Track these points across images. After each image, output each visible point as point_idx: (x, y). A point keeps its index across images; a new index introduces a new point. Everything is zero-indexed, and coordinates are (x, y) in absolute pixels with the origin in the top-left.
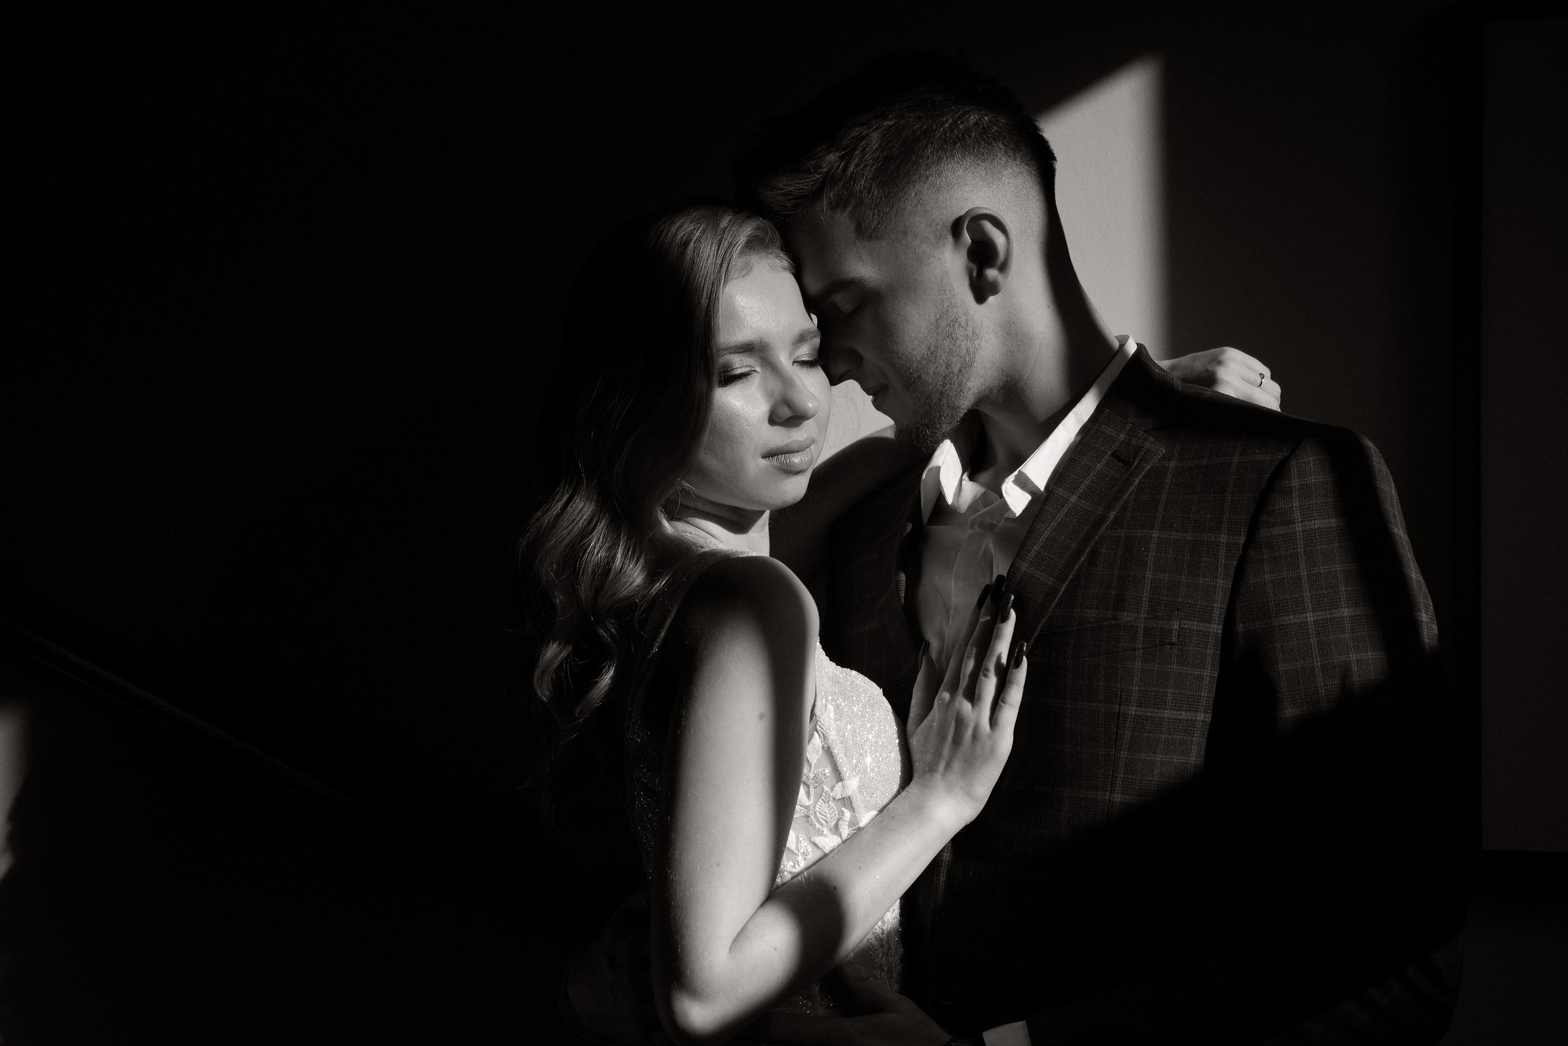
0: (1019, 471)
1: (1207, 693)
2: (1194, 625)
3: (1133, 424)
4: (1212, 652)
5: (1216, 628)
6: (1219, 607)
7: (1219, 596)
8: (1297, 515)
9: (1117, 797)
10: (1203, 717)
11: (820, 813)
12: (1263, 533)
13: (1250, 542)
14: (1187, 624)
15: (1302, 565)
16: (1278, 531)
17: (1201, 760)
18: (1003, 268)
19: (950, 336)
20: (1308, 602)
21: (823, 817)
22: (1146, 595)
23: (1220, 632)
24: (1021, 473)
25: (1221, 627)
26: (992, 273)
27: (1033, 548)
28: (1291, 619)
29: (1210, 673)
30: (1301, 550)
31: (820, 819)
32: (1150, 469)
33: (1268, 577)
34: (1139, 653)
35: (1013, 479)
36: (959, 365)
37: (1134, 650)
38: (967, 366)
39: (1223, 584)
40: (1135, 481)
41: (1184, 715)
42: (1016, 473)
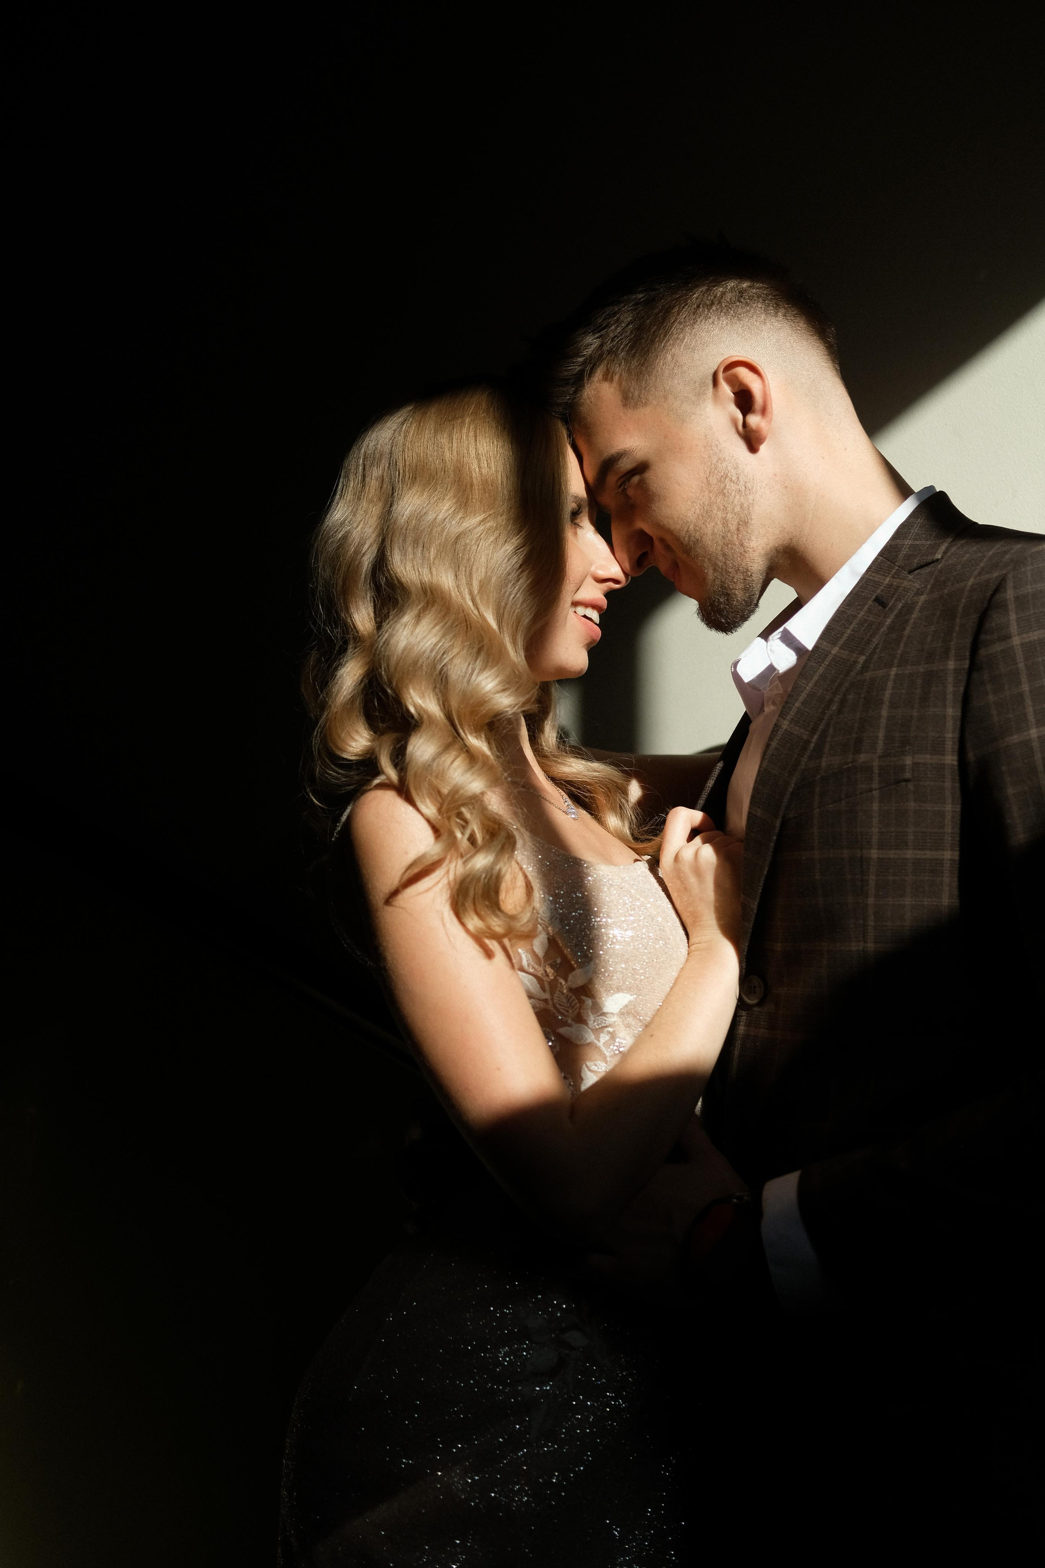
0: (785, 628)
1: (950, 828)
2: (927, 758)
3: (899, 567)
4: (950, 785)
5: (951, 759)
6: (950, 736)
7: (950, 724)
8: (1014, 628)
9: (871, 946)
10: (949, 855)
11: (560, 1005)
12: (983, 652)
13: (974, 666)
14: (921, 758)
15: (1024, 678)
16: (998, 647)
17: (956, 902)
18: (764, 411)
19: (722, 492)
20: (1031, 717)
21: (563, 1008)
22: (881, 734)
23: (956, 763)
24: (785, 630)
25: (955, 758)
26: (754, 420)
27: (793, 705)
28: (1015, 738)
29: (951, 809)
30: (1021, 665)
31: (561, 1010)
32: (903, 607)
33: (991, 698)
34: (876, 793)
35: (779, 636)
36: (735, 523)
37: (871, 790)
38: (744, 523)
39: (952, 712)
40: (886, 621)
41: (929, 854)
42: (781, 629)
